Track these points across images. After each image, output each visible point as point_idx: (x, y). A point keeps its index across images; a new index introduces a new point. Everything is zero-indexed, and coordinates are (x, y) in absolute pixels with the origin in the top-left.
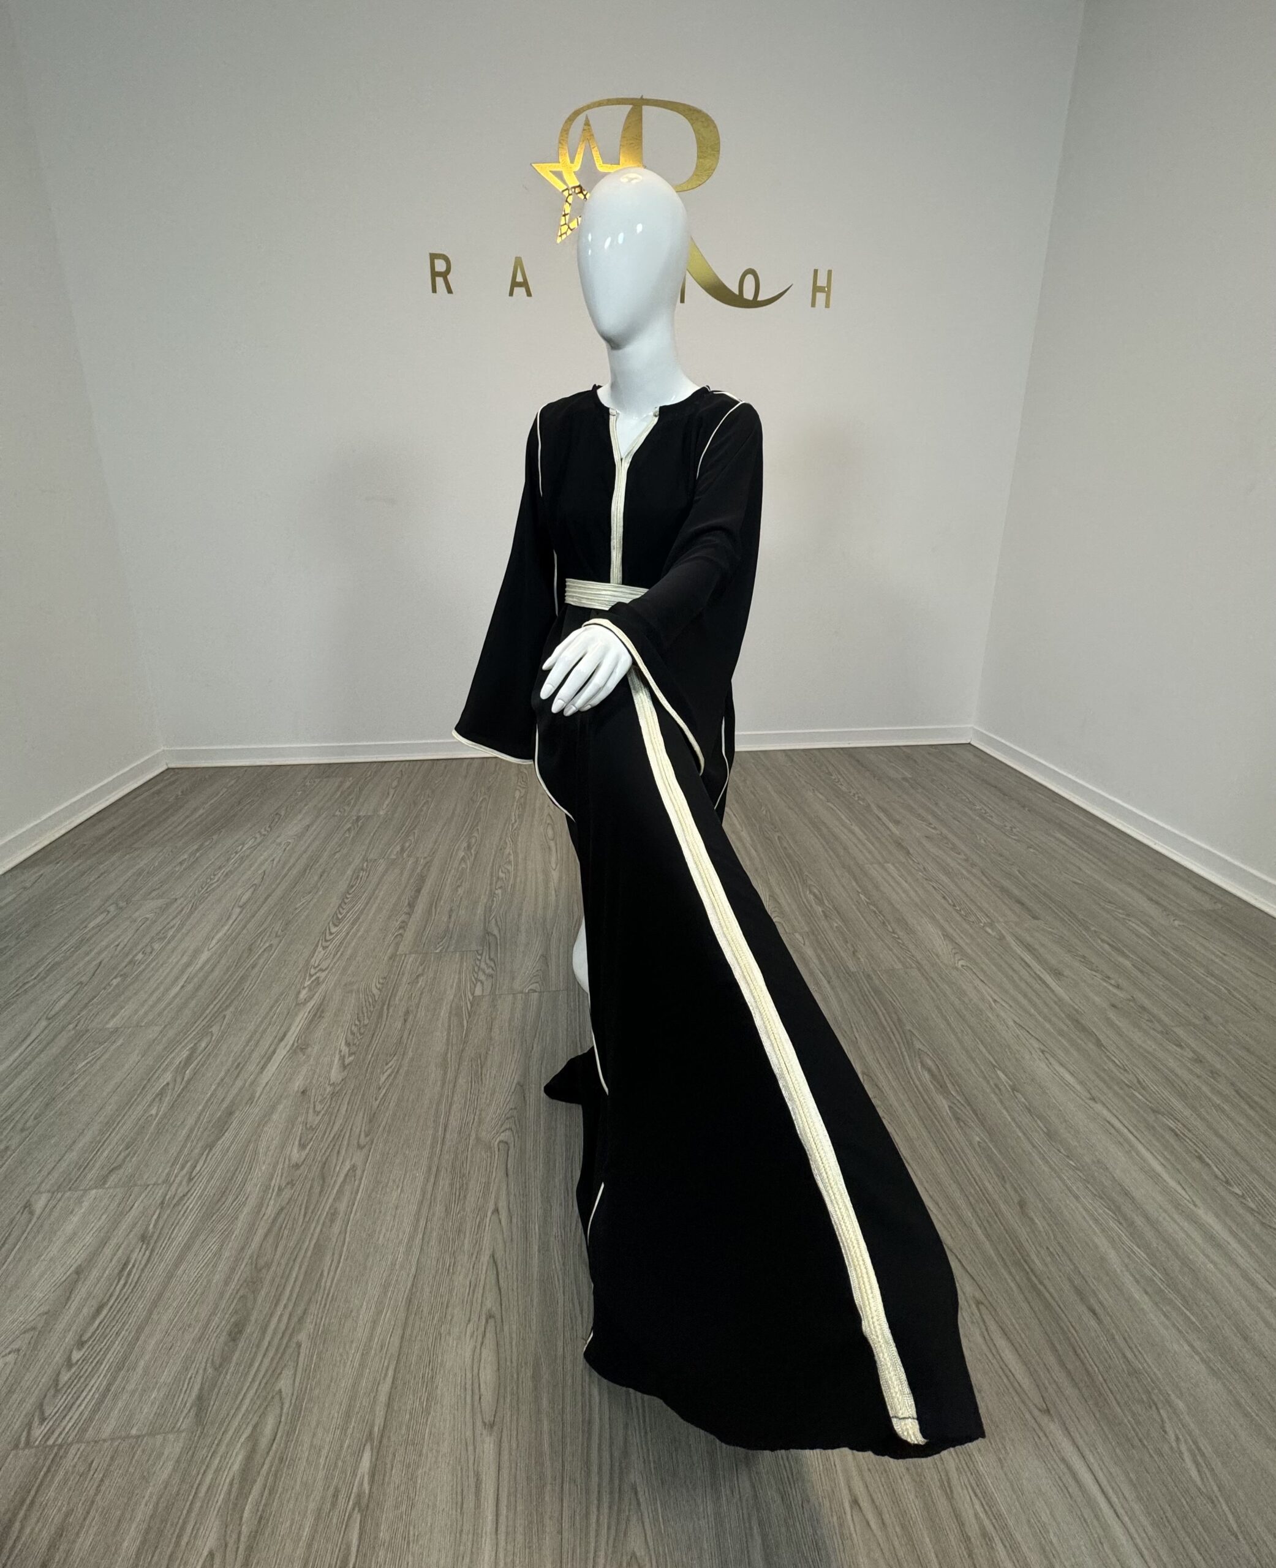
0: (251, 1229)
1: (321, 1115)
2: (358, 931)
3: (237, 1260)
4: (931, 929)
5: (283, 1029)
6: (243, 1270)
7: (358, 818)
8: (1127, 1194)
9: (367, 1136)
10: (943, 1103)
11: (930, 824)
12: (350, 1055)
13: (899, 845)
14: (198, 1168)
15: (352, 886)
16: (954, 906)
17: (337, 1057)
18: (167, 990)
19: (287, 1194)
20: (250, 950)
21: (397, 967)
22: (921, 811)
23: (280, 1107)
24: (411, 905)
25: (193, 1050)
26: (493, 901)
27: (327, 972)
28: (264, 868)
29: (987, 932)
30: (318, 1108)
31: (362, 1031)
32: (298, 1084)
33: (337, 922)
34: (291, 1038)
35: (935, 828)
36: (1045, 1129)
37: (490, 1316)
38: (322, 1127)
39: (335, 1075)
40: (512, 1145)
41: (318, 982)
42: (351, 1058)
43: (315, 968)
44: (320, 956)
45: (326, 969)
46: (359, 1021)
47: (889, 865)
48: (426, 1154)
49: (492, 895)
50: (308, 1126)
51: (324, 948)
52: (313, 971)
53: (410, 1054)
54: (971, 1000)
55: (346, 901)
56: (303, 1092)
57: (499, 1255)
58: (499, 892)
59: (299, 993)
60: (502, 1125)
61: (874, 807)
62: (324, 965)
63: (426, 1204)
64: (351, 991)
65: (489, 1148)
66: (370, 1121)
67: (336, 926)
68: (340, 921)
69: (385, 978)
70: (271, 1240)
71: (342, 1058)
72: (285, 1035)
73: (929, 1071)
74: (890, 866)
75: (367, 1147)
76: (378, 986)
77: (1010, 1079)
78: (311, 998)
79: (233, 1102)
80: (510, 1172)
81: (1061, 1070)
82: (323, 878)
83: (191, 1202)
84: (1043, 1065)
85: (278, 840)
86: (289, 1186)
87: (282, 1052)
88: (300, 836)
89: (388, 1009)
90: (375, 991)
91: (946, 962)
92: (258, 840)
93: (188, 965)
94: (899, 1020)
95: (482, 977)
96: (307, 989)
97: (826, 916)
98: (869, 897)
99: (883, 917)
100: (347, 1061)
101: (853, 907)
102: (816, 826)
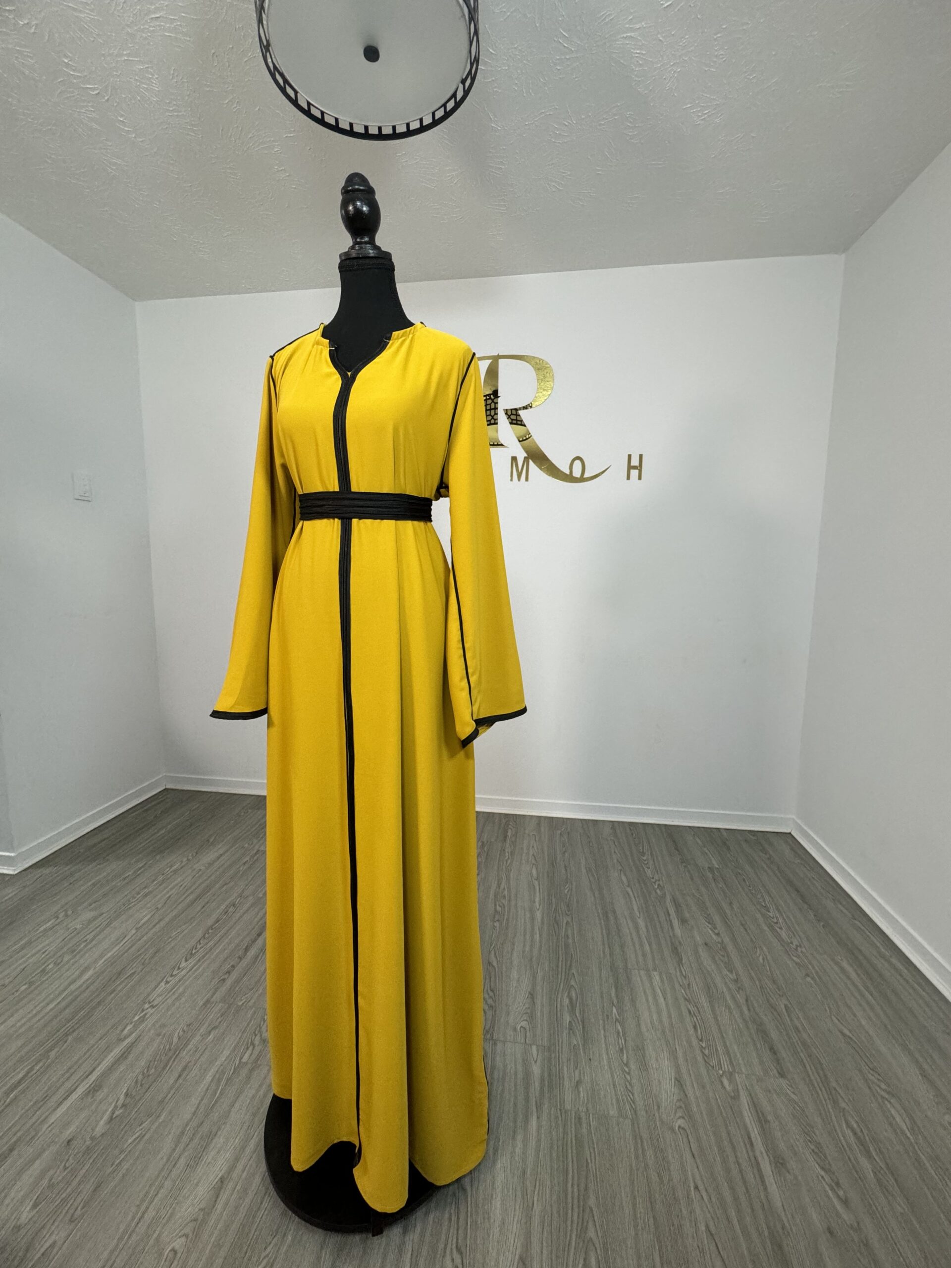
1: (66, 1172)
2: (198, 968)
4: (666, 1064)
5: (95, 1065)
9: (83, 1208)
11: (716, 928)
12: (122, 1107)
13: (675, 951)
15: (218, 921)
16: (702, 1040)
17: (113, 1106)
18: (47, 1005)
20: (119, 974)
21: (205, 1013)
22: (712, 911)
23: (45, 1155)
24: (247, 949)
27: (154, 1010)
28: (171, 892)
29: (722, 1083)
30: (69, 1163)
31: (144, 1081)
32: (71, 1131)
33: (189, 956)
34: (93, 1077)
35: (718, 934)
38: (60, 1187)
39: (101, 1126)
40: (177, 1258)
41: (143, 1019)
42: (121, 1111)
43: (150, 1003)
44: (160, 991)
45: (156, 1006)
46: (148, 1070)
47: (655, 973)
48: (114, 1243)
50: (51, 1182)
51: (167, 983)
52: (147, 1006)
53: (163, 1117)
54: (671, 1180)
55: (207, 936)
56: (69, 1142)
59: (125, 1028)
60: (184, 1228)
61: (669, 898)
62: (155, 1003)
64: (160, 1035)
66: (94, 1191)
67: (186, 961)
68: (191, 956)
69: (188, 1025)
71: (116, 1107)
72: (91, 1072)
74: (656, 975)
76: (181, 1033)
78: (130, 1035)
79: (19, 1138)
82: (205, 908)
85: (195, 866)
87: (81, 1090)
88: (210, 864)
89: (174, 1061)
90: (175, 1040)
91: (664, 1116)
92: (183, 864)
94: (586, 1188)
95: (257, 1041)
96: (132, 1025)
97: (571, 1029)
98: (621, 1011)
99: (625, 1040)
100: (117, 1113)
101: (601, 1022)
102: (606, 914)
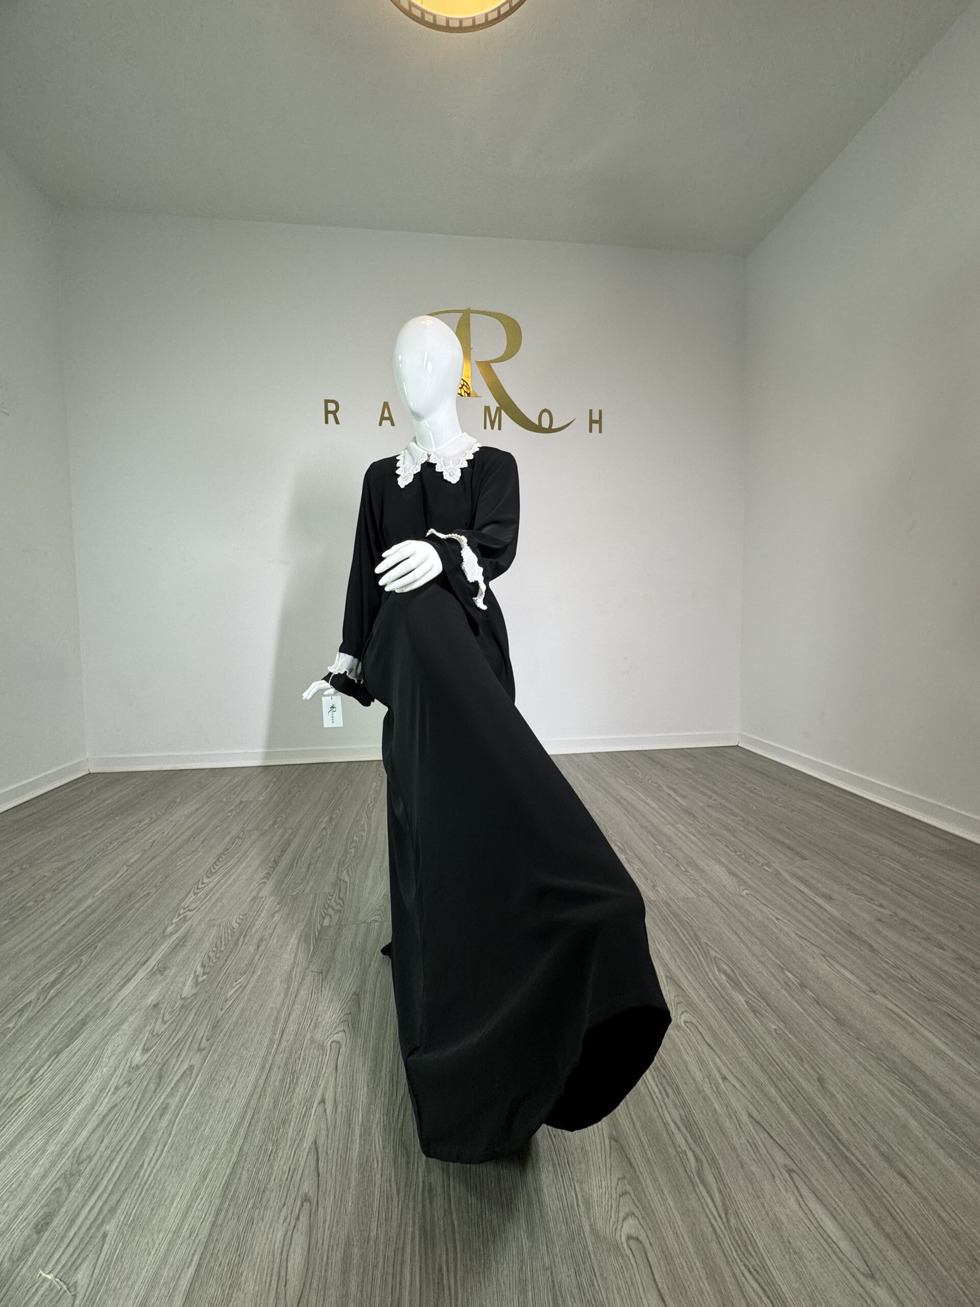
0: (81, 1124)
1: (168, 1024)
2: (226, 881)
3: (60, 1154)
4: (717, 867)
5: (147, 956)
6: (64, 1163)
7: (241, 802)
8: (915, 1068)
9: (208, 1040)
10: (740, 998)
11: (711, 797)
12: (204, 974)
13: (686, 812)
14: (41, 1072)
15: (228, 849)
16: (736, 852)
17: (192, 976)
18: (50, 928)
19: (125, 1090)
20: (130, 896)
21: (258, 906)
22: (703, 789)
23: (131, 1019)
24: (276, 862)
25: (62, 973)
26: (346, 857)
27: (194, 912)
28: (154, 838)
29: (764, 869)
30: (167, 1017)
31: (218, 955)
32: (151, 999)
33: (210, 874)
34: (152, 963)
36: (834, 1018)
37: (306, 1199)
38: (168, 1034)
39: (188, 990)
40: (343, 1045)
41: (185, 920)
42: (205, 977)
43: (184, 909)
44: (191, 900)
45: (195, 909)
46: (216, 948)
47: (680, 826)
48: (262, 1052)
49: (346, 852)
50: (154, 1033)
51: (196, 894)
52: (182, 911)
53: (259, 972)
54: (756, 919)
55: (221, 859)
56: (155, 1006)
57: (321, 1142)
58: (353, 851)
59: (166, 928)
60: (336, 1027)
61: (664, 787)
63: (256, 1096)
64: (213, 926)
65: (322, 1047)
66: (214, 1027)
67: (208, 877)
68: (213, 874)
69: (245, 915)
70: (97, 1135)
71: (196, 977)
72: (147, 961)
73: (725, 973)
75: (207, 1050)
76: (239, 921)
77: (797, 978)
78: (176, 932)
79: (87, 1015)
80: (340, 1067)
81: (842, 970)
82: (204, 844)
83: (28, 1102)
84: (825, 966)
85: (171, 819)
86: (126, 1085)
87: (142, 974)
88: (189, 816)
89: (244, 938)
90: (235, 925)
91: (732, 891)
92: (153, 820)
93: (71, 909)
94: (695, 934)
95: (330, 911)
96: (174, 925)
98: (664, 847)
100: (200, 979)
101: (652, 854)
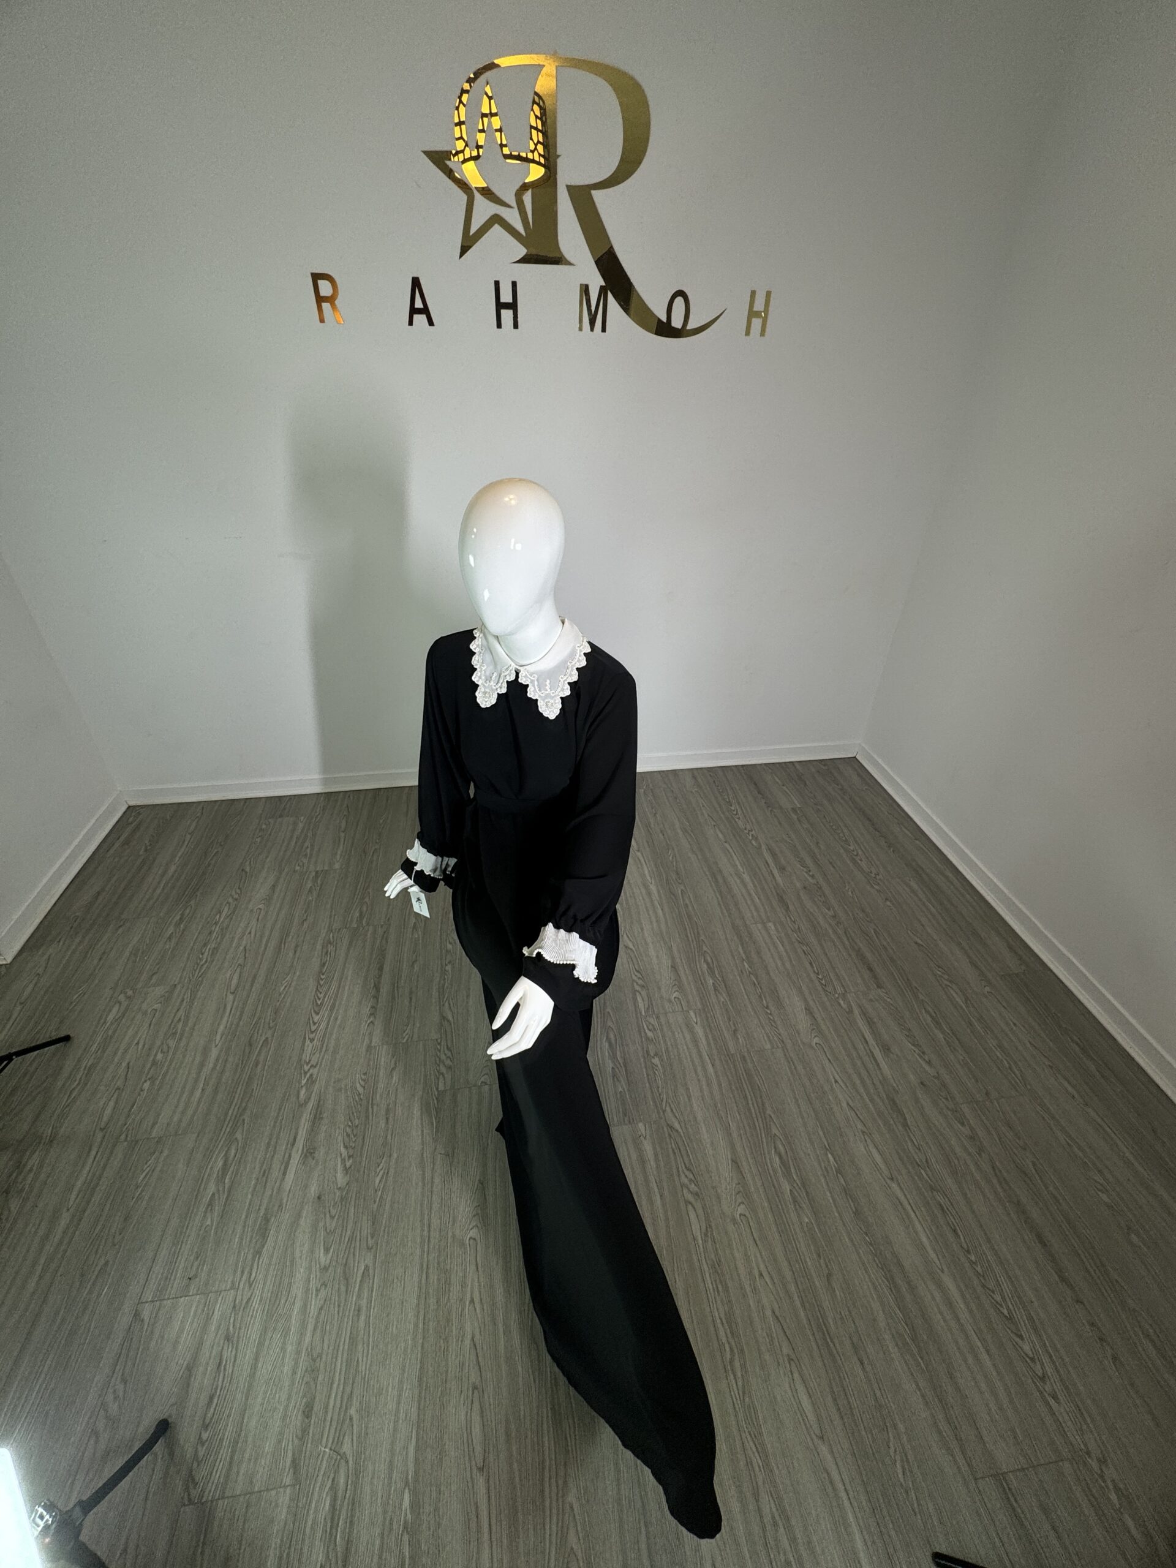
0: (303, 1325)
1: (336, 1219)
2: (336, 1019)
4: (797, 1002)
5: (293, 1133)
6: (304, 1360)
7: (317, 872)
8: (899, 1264)
9: (372, 1238)
10: (786, 1187)
12: (349, 1157)
13: (781, 898)
14: (253, 1274)
15: (324, 964)
16: (818, 974)
17: (339, 1160)
18: (190, 1095)
20: (251, 1045)
21: (374, 1060)
23: (304, 1213)
24: (377, 987)
25: (226, 1157)
26: (445, 979)
27: (318, 1068)
28: (243, 944)
29: (839, 1004)
30: (333, 1212)
31: (355, 1132)
32: (313, 1190)
34: (300, 1142)
37: (475, 1388)
38: (339, 1231)
39: (341, 1179)
40: (479, 1241)
41: (312, 1081)
42: (351, 1161)
43: (308, 1064)
44: (309, 1050)
45: (317, 1064)
46: (351, 1122)
48: (418, 1251)
49: (444, 972)
50: (328, 1231)
51: (312, 1040)
52: (306, 1068)
53: (395, 1155)
54: (818, 1081)
55: (322, 983)
56: (319, 1198)
57: (477, 1338)
59: (298, 1094)
61: (764, 849)
62: (313, 1062)
63: (423, 1297)
64: (341, 1090)
65: (462, 1244)
66: (373, 1224)
67: (317, 1014)
68: (319, 1007)
69: (365, 1074)
70: (318, 1334)
71: (343, 1161)
72: (295, 1140)
75: (374, 1248)
76: (362, 1083)
78: (309, 1099)
79: (267, 1209)
80: (479, 1266)
82: (297, 954)
83: (255, 1304)
85: (250, 906)
86: (323, 1286)
87: (296, 1156)
88: (268, 901)
89: (372, 1108)
91: (804, 1039)
92: (233, 907)
93: (201, 1066)
94: (763, 1104)
95: (443, 1069)
96: (304, 1088)
97: (716, 989)
98: (751, 965)
99: (761, 988)
100: (348, 1164)
101: (738, 977)
102: (714, 875)
